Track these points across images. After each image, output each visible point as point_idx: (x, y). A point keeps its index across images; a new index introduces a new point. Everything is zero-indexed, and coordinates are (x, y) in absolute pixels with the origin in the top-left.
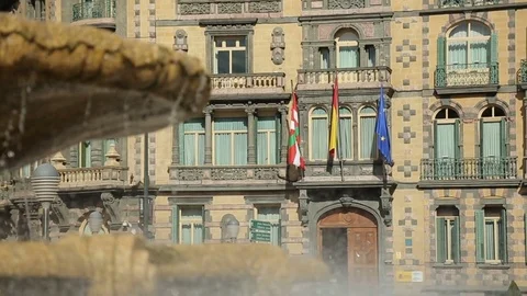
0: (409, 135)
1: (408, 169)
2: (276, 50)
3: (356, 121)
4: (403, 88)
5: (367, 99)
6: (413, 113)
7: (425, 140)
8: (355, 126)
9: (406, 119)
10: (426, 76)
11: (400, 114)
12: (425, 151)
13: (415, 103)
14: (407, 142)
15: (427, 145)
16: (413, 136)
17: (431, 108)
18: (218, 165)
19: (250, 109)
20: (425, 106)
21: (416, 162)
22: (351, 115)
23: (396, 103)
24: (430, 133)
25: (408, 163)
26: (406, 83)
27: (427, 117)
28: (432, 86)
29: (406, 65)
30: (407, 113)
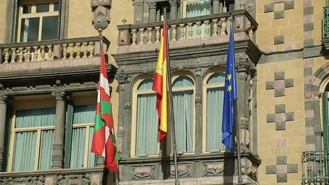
0: (283, 117)
1: (282, 169)
2: (97, 10)
3: (200, 94)
4: (274, 48)
5: (217, 60)
6: (289, 84)
7: (309, 123)
8: (199, 102)
9: (279, 94)
10: (308, 27)
11: (269, 87)
12: (309, 140)
13: (293, 68)
14: (280, 128)
15: (311, 131)
16: (290, 119)
17: (317, 75)
18: (17, 171)
19: (58, 91)
20: (307, 71)
21: (295, 158)
22: (193, 88)
23: (265, 70)
24: (317, 113)
25: (281, 161)
26: (279, 41)
27: (311, 88)
28: (318, 41)
29: (279, 16)
30: (281, 84)
